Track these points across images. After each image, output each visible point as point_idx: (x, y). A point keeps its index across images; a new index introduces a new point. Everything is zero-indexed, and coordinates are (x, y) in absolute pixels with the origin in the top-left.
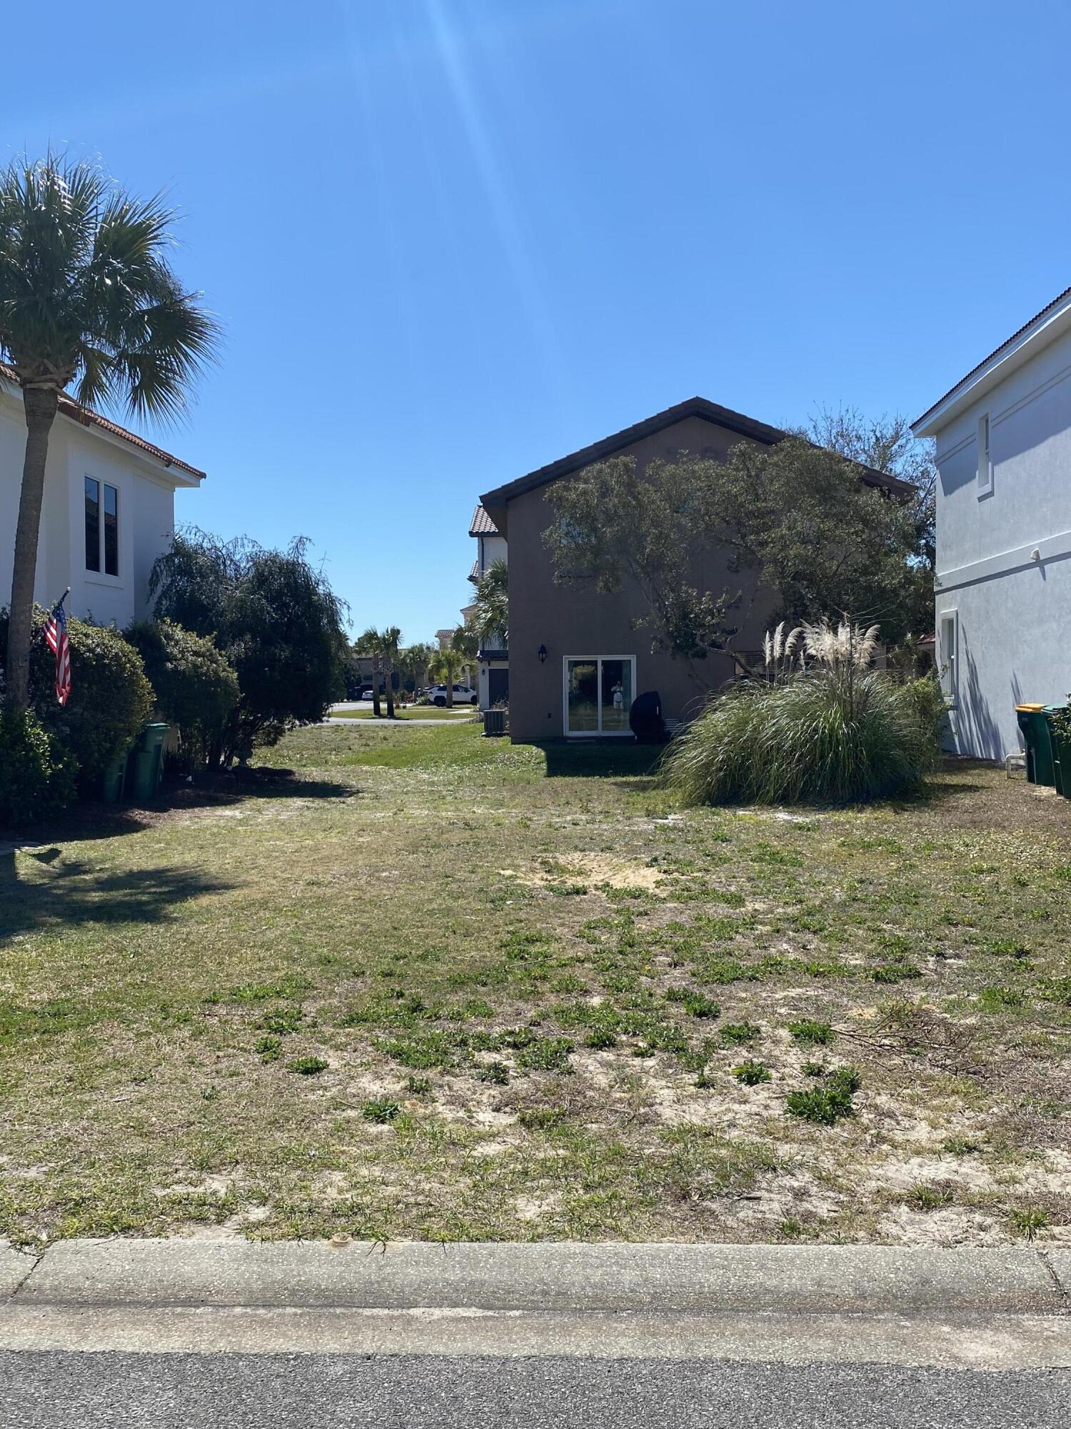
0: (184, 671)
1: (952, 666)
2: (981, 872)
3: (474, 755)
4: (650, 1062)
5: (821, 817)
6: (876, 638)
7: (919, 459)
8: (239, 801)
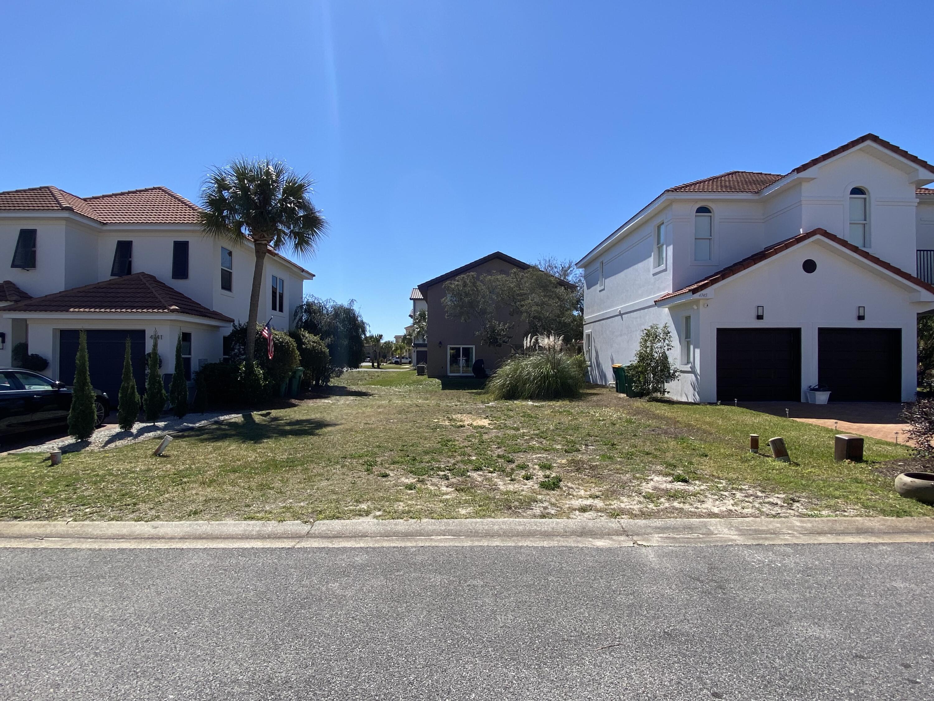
0: (309, 349)
1: (589, 351)
2: (600, 420)
3: (414, 382)
4: (494, 475)
5: (544, 403)
6: (563, 340)
7: (577, 276)
8: (329, 397)
